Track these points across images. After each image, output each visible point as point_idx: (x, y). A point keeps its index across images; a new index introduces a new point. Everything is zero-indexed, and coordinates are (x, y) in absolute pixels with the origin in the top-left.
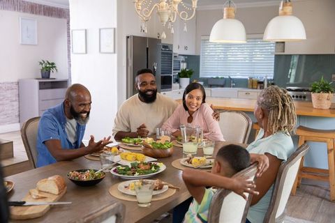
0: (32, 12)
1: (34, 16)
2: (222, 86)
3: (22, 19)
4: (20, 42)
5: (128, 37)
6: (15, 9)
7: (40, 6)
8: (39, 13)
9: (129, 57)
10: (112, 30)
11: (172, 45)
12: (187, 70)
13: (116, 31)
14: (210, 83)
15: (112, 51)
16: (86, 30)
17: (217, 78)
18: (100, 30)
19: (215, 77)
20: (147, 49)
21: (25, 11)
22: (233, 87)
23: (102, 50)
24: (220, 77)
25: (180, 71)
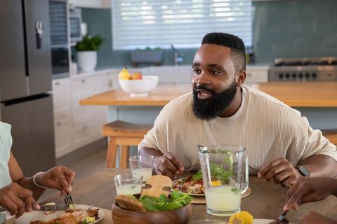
2: (158, 64)
12: (90, 37)
14: (135, 59)
17: (148, 50)
19: (143, 47)
22: (180, 64)
24: (153, 47)
25: (80, 39)
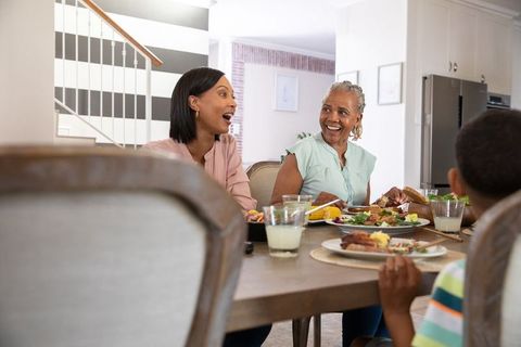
0: (293, 66)
1: (294, 71)
3: (278, 75)
4: (274, 108)
5: (425, 78)
6: (270, 62)
7: (304, 58)
8: (302, 67)
9: (427, 111)
10: (398, 68)
11: (509, 98)
13: (405, 68)
15: (397, 99)
16: (358, 72)
18: (379, 69)
20: (461, 98)
21: (283, 64)
23: (382, 101)
